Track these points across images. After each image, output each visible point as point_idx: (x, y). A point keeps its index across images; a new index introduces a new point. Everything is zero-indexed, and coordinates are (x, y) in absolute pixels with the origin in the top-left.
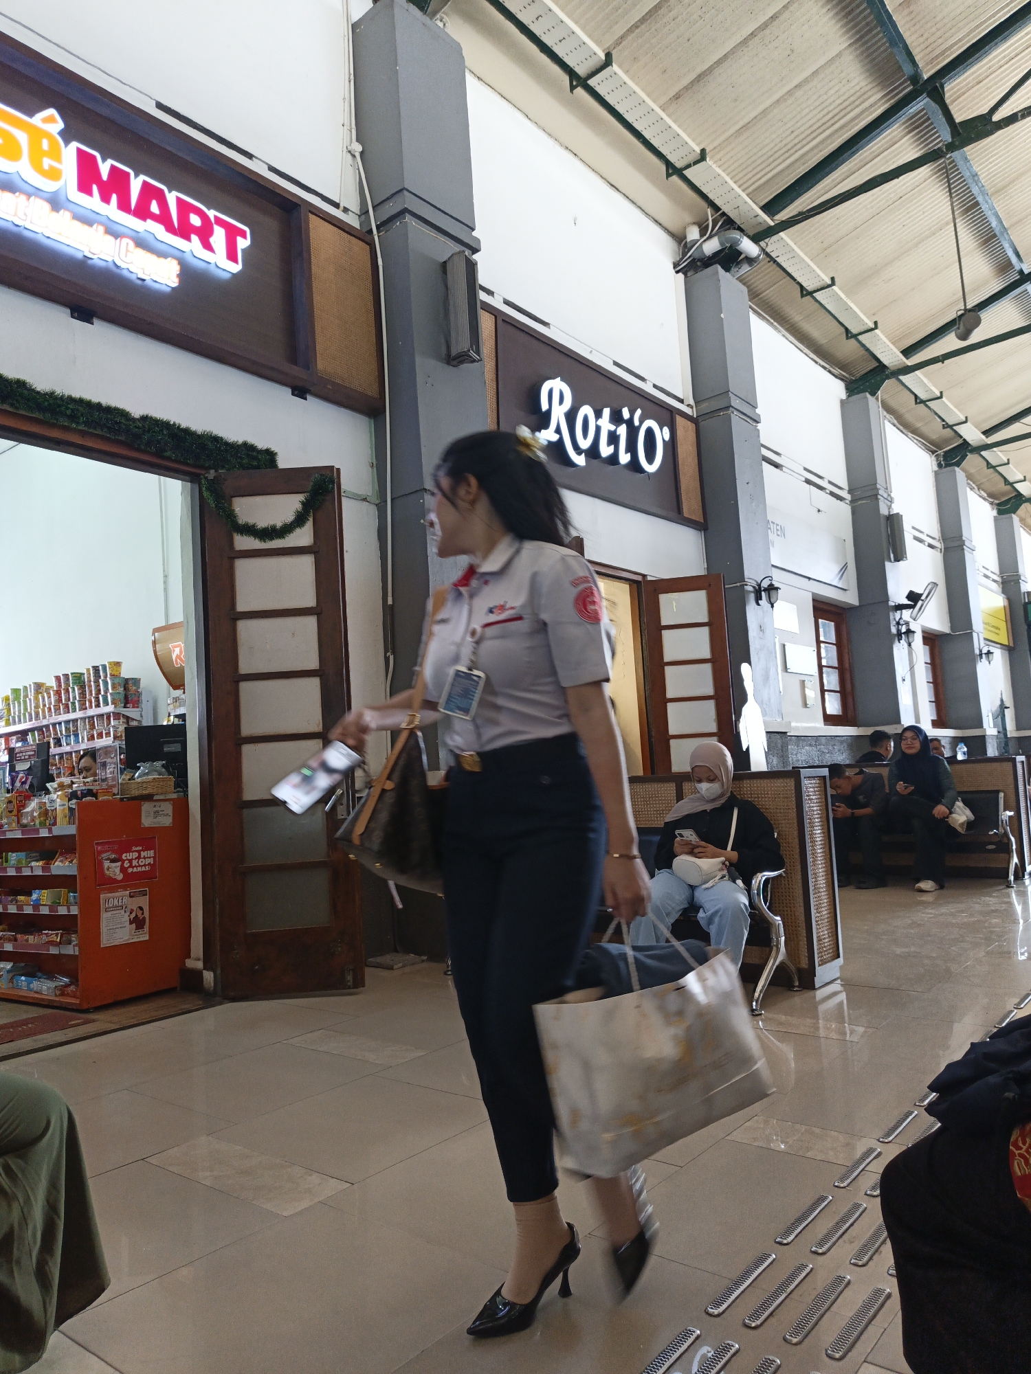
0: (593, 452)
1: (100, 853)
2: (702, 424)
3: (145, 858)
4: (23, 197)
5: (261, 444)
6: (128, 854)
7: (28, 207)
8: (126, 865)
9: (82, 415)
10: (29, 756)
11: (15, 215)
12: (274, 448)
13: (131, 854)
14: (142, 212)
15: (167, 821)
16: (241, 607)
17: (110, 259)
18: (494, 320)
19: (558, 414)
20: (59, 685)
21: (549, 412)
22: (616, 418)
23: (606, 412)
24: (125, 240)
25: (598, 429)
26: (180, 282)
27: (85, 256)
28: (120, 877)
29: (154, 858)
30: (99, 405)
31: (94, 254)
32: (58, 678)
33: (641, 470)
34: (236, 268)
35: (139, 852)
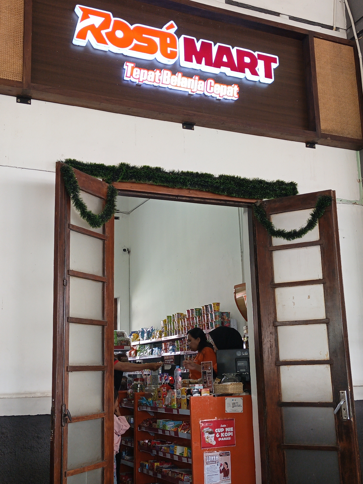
1: (203, 428)
3: (228, 432)
4: (158, 71)
5: (287, 180)
6: (218, 429)
7: (161, 76)
8: (218, 436)
9: (188, 181)
10: (171, 362)
11: (154, 81)
12: (295, 181)
13: (220, 429)
14: (218, 64)
15: (240, 410)
16: (277, 280)
17: (202, 93)
20: (189, 316)
24: (209, 81)
26: (239, 97)
27: (189, 94)
28: (214, 443)
29: (233, 432)
30: (197, 173)
31: (194, 92)
32: (188, 311)
34: (270, 81)
35: (224, 428)
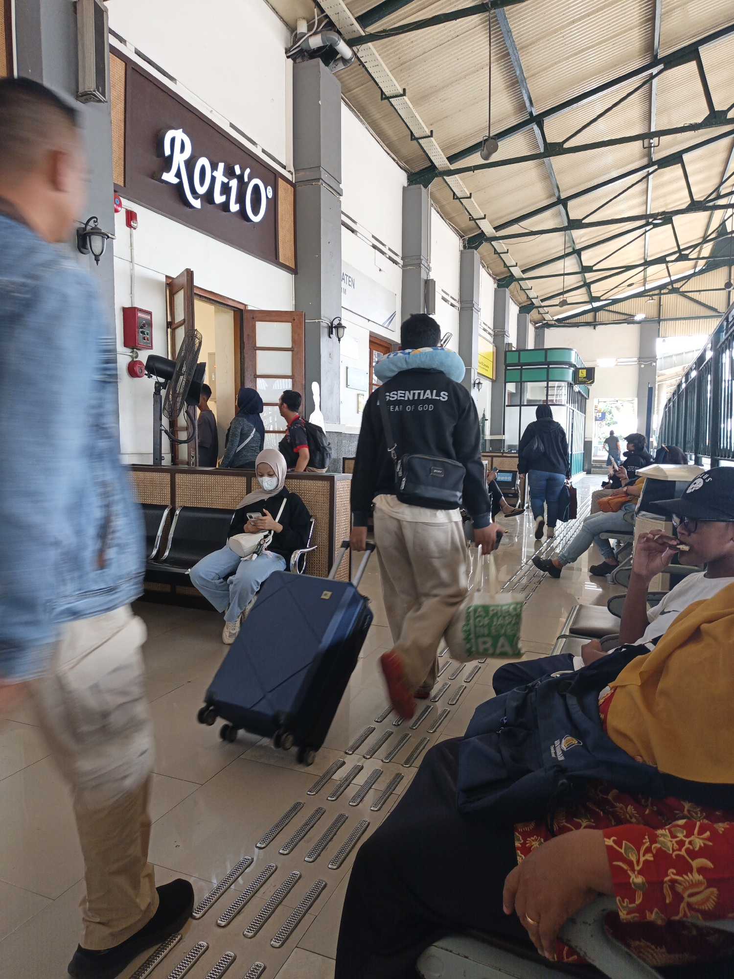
0: (208, 197)
2: (299, 188)
18: (124, 66)
19: (179, 160)
21: (171, 156)
22: (229, 172)
23: (221, 166)
25: (213, 179)
33: (248, 219)
